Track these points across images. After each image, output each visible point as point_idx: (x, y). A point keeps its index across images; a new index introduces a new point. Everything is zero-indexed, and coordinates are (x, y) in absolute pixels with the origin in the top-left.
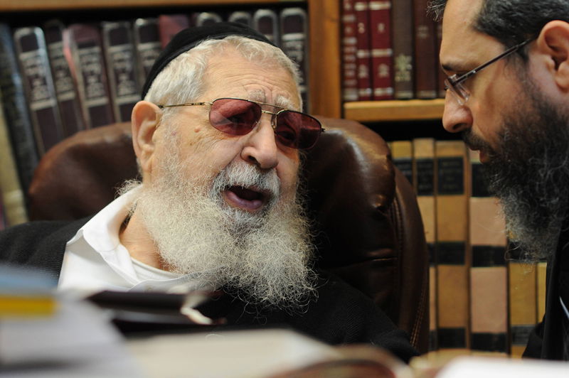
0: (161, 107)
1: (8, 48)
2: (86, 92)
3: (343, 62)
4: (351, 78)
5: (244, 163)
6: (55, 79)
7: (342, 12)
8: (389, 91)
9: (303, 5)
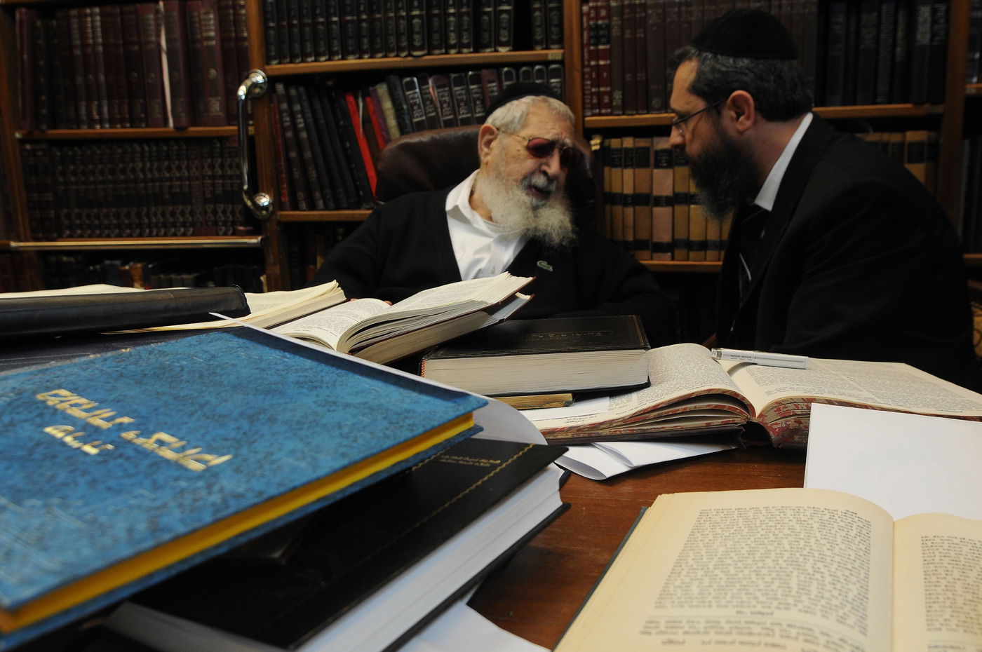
0: (498, 129)
1: (399, 88)
2: (442, 112)
3: (584, 94)
4: (588, 104)
5: (541, 173)
6: (425, 105)
7: (583, 66)
8: (609, 111)
9: (561, 62)
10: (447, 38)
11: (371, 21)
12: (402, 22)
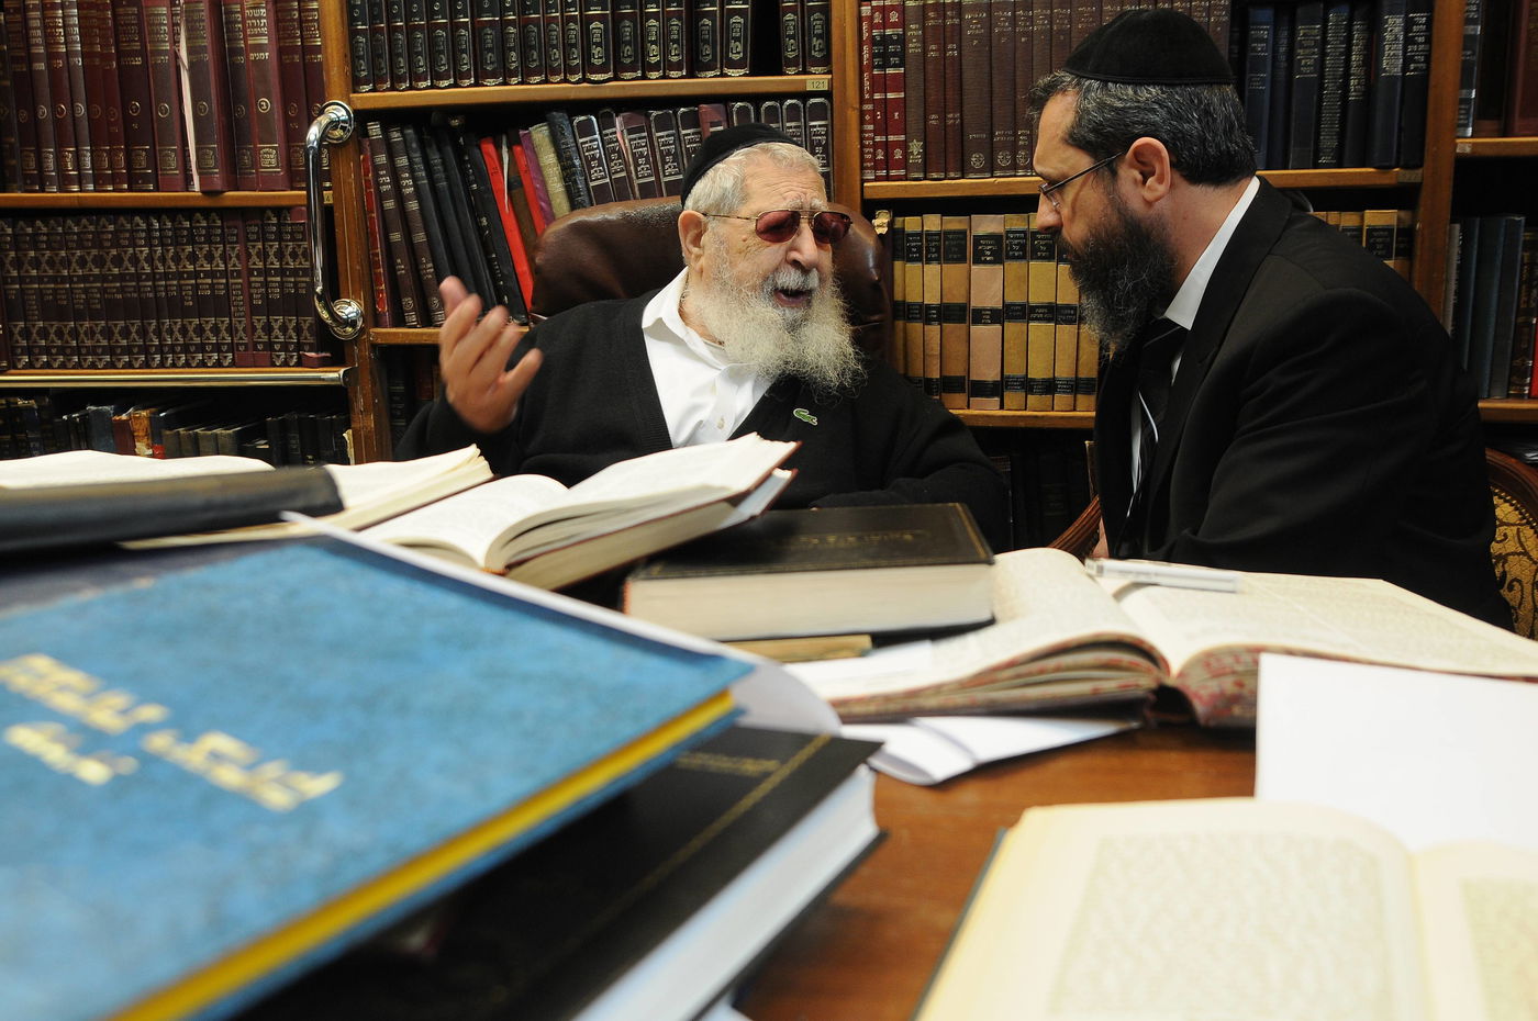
0: (705, 215)
1: (567, 133)
2: (637, 172)
3: (863, 146)
4: (869, 161)
5: (789, 266)
7: (862, 101)
8: (902, 172)
9: (827, 94)
10: (645, 53)
11: (523, 25)
12: (572, 25)
